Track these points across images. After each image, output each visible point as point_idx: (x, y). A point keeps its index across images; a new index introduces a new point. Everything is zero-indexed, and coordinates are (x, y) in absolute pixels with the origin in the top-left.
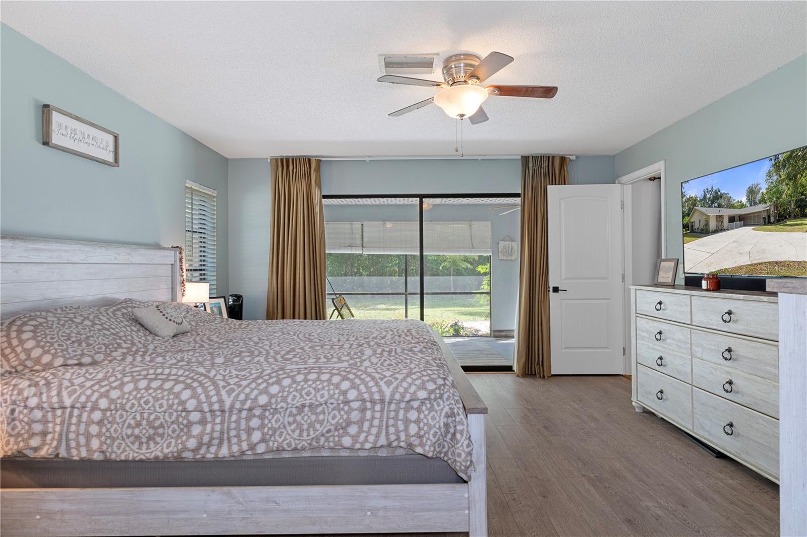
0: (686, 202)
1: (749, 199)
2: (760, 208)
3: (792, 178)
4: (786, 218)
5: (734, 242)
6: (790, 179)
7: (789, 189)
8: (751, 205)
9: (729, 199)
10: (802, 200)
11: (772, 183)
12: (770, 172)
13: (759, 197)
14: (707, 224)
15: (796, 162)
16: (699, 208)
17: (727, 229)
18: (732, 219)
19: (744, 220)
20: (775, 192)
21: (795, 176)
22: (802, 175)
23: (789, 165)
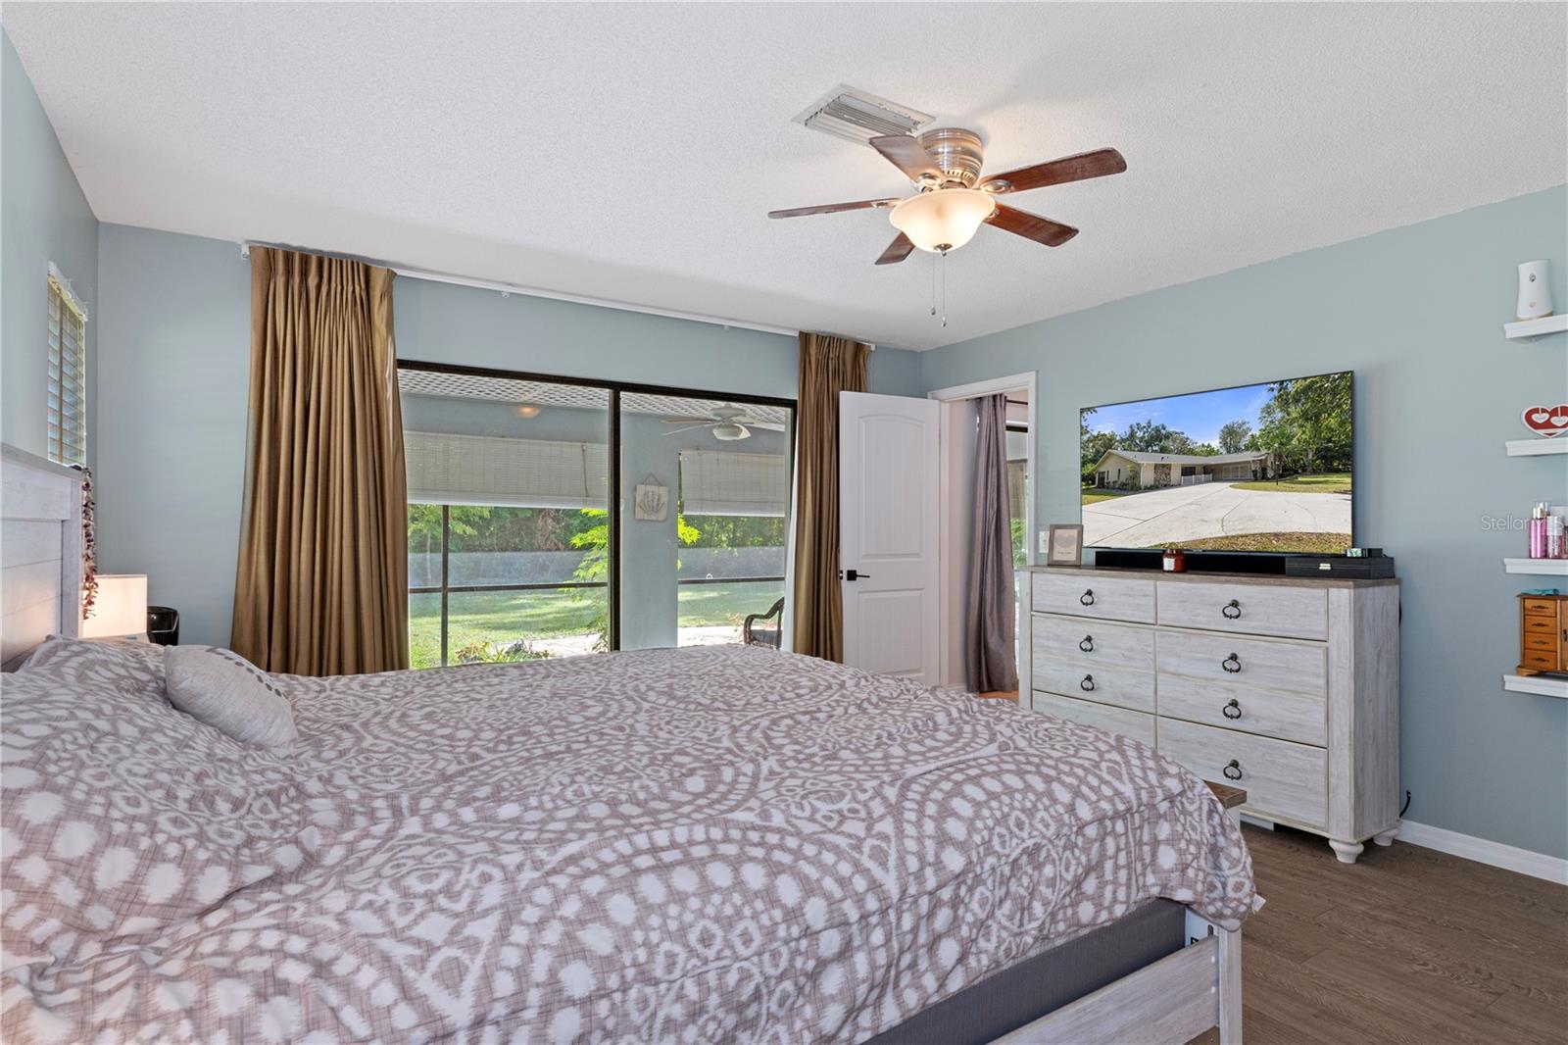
0: (1089, 440)
1: (1226, 444)
2: (1248, 456)
3: (1312, 417)
4: (1296, 472)
5: (1192, 504)
6: (1307, 420)
7: (1304, 432)
8: (1229, 452)
9: (1184, 441)
10: (1328, 449)
11: (1272, 422)
12: (1268, 406)
13: (1246, 440)
14: (1135, 475)
15: (1319, 396)
16: (1119, 452)
17: (1179, 485)
18: (1188, 471)
19: (1214, 473)
20: (1277, 436)
21: (1317, 416)
22: (1330, 415)
23: (1307, 399)
